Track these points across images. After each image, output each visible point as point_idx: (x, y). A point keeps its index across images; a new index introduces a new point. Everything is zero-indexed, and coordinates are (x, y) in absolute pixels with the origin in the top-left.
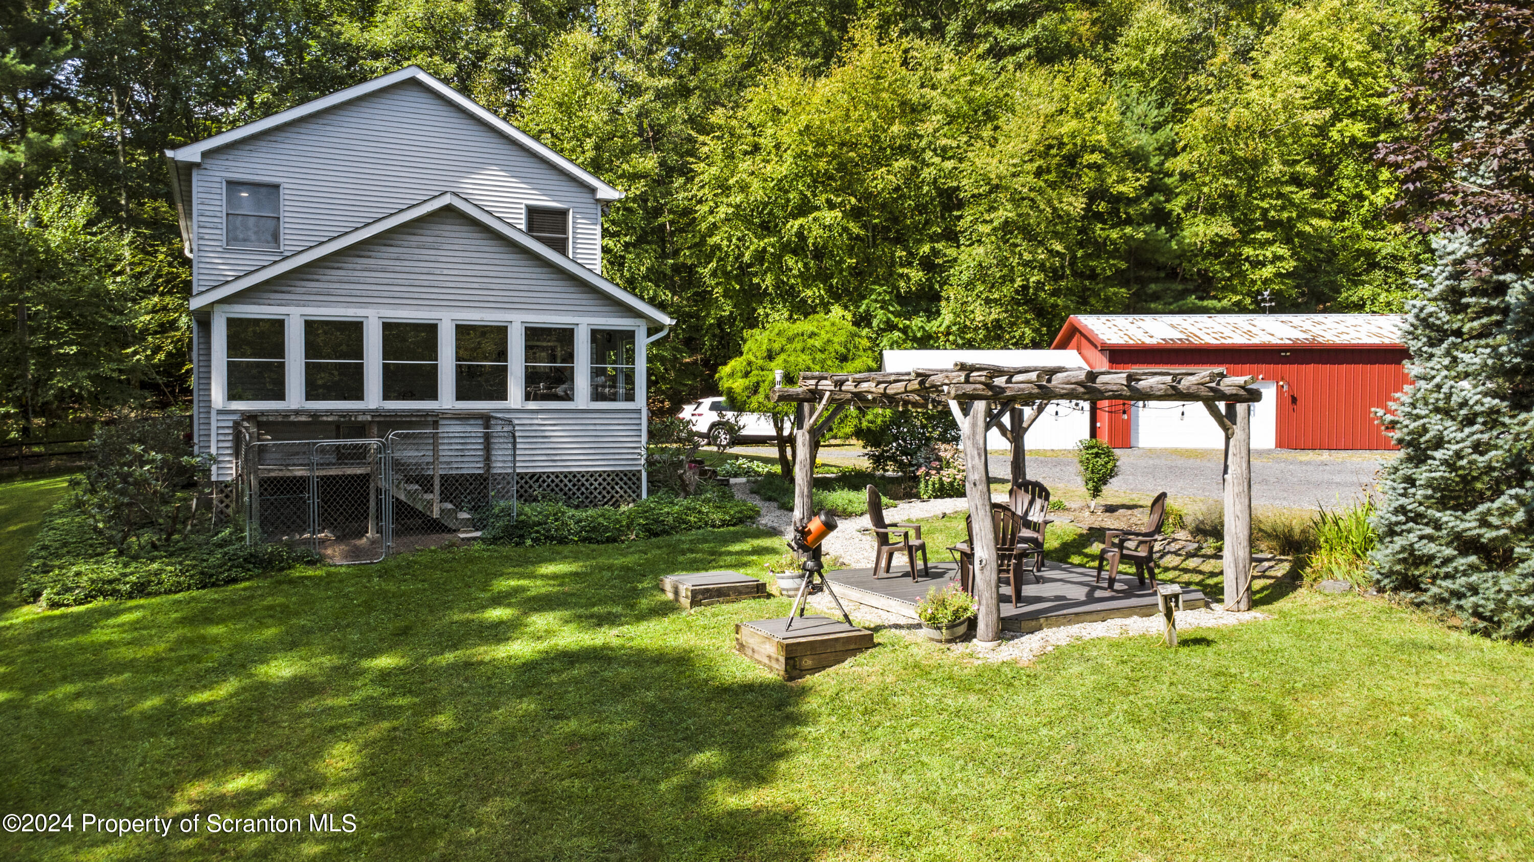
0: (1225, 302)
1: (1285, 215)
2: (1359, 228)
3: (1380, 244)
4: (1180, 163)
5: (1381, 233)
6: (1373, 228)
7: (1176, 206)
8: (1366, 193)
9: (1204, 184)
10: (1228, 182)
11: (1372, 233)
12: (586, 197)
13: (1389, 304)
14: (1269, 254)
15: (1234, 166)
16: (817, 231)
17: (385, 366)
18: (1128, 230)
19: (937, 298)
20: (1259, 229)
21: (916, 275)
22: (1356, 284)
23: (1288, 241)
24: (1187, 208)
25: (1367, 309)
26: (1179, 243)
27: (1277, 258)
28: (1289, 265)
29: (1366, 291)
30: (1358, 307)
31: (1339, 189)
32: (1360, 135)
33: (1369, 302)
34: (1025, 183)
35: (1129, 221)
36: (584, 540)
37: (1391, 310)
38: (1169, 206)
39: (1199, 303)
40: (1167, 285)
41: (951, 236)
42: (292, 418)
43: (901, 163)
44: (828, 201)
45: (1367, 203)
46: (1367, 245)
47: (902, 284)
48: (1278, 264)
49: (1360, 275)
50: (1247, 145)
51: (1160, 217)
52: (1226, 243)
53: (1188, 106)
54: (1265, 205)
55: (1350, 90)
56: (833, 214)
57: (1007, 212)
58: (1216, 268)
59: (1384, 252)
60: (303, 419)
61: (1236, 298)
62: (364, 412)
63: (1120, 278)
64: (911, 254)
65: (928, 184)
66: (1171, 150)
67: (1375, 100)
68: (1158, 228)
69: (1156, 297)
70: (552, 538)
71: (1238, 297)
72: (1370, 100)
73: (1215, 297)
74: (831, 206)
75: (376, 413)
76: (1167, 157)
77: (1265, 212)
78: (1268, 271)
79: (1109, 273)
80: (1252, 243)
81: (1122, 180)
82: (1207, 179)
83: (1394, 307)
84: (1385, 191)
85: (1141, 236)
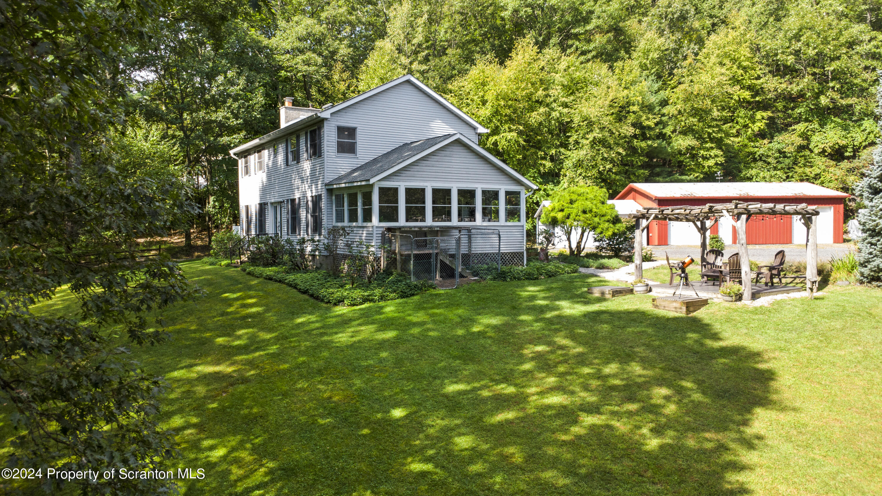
0: (691, 177)
1: (720, 135)
2: (746, 141)
3: (756, 149)
4: (669, 110)
5: (757, 144)
6: (752, 141)
7: (668, 131)
8: (750, 125)
9: (682, 121)
10: (694, 120)
11: (752, 144)
12: (472, 132)
13: (764, 178)
14: (712, 154)
15: (696, 112)
16: (503, 142)
17: (433, 207)
18: (650, 142)
19: (558, 175)
20: (707, 142)
21: (548, 164)
22: (748, 168)
23: (721, 148)
24: (674, 131)
25: (754, 180)
26: (671, 148)
27: (716, 156)
28: (721, 160)
29: (753, 172)
30: (749, 179)
31: (737, 123)
32: (747, 97)
33: (755, 177)
34: (606, 121)
35: (649, 139)
36: (527, 279)
37: (766, 181)
38: (664, 131)
39: (680, 177)
40: (663, 169)
41: (565, 146)
42: (413, 229)
43: (542, 110)
44: (509, 128)
45: (750, 129)
46: (752, 150)
47: (542, 169)
48: (716, 159)
49: (749, 164)
50: (703, 102)
51: (662, 136)
52: (693, 148)
53: (669, 82)
54: (710, 131)
55: (742, 76)
56: (511, 134)
57: (596, 134)
58: (687, 160)
59: (758, 153)
60: (416, 229)
61: (696, 175)
62: (426, 227)
63: (644, 166)
64: (546, 154)
65: (554, 120)
66: (664, 103)
67: (754, 81)
68: (663, 141)
69: (658, 175)
70: (515, 278)
71: (698, 174)
72: (753, 81)
73: (687, 175)
74: (511, 130)
75: (430, 227)
76: (663, 107)
77: (710, 134)
78: (711, 162)
79: (639, 164)
80: (704, 148)
81: (648, 119)
82: (683, 119)
83: (767, 179)
84: (758, 124)
85: (656, 145)
